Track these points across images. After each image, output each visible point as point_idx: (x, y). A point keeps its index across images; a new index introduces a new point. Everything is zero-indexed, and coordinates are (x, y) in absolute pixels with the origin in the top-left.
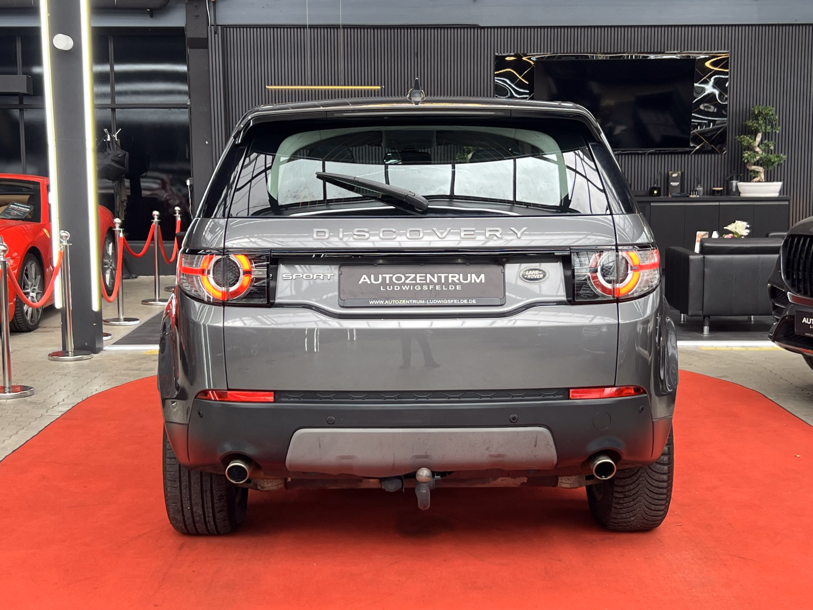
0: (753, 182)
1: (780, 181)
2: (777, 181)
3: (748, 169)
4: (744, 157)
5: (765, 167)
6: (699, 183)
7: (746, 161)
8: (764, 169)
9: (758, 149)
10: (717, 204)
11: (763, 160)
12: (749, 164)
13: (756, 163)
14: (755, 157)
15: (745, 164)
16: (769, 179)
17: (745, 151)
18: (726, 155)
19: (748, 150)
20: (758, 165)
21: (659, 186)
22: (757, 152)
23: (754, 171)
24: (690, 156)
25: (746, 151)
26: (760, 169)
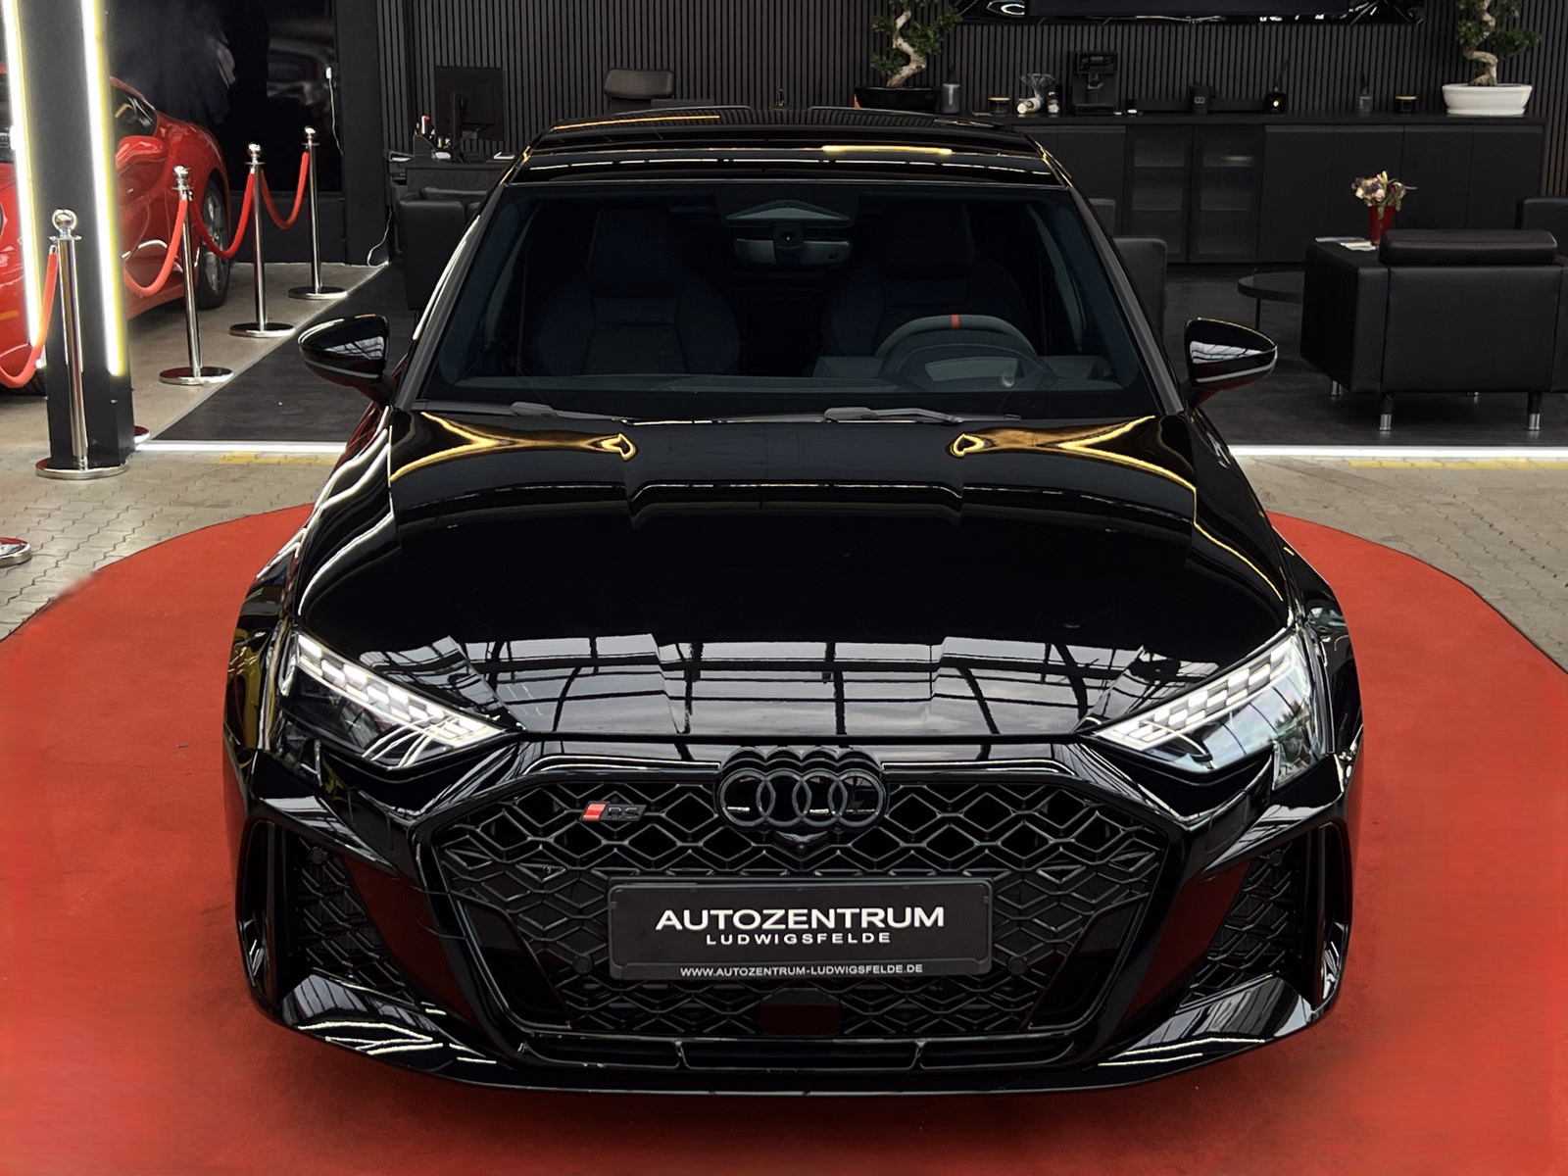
0: (1474, 85)
1: (1529, 84)
2: (1523, 83)
3: (1464, 58)
4: (1459, 32)
5: (1502, 56)
6: (1364, 83)
7: (1462, 41)
8: (1498, 58)
9: (1487, 17)
10: (1400, 129)
11: (1497, 40)
12: (1467, 48)
13: (1483, 46)
14: (1480, 32)
15: (1460, 48)
16: (1507, 77)
17: (1461, 19)
18: (1423, 27)
19: (1468, 19)
20: (1486, 50)
21: (1284, 91)
22: (1486, 23)
23: (1477, 62)
24: (1348, 28)
25: (1464, 21)
26: (1490, 58)
